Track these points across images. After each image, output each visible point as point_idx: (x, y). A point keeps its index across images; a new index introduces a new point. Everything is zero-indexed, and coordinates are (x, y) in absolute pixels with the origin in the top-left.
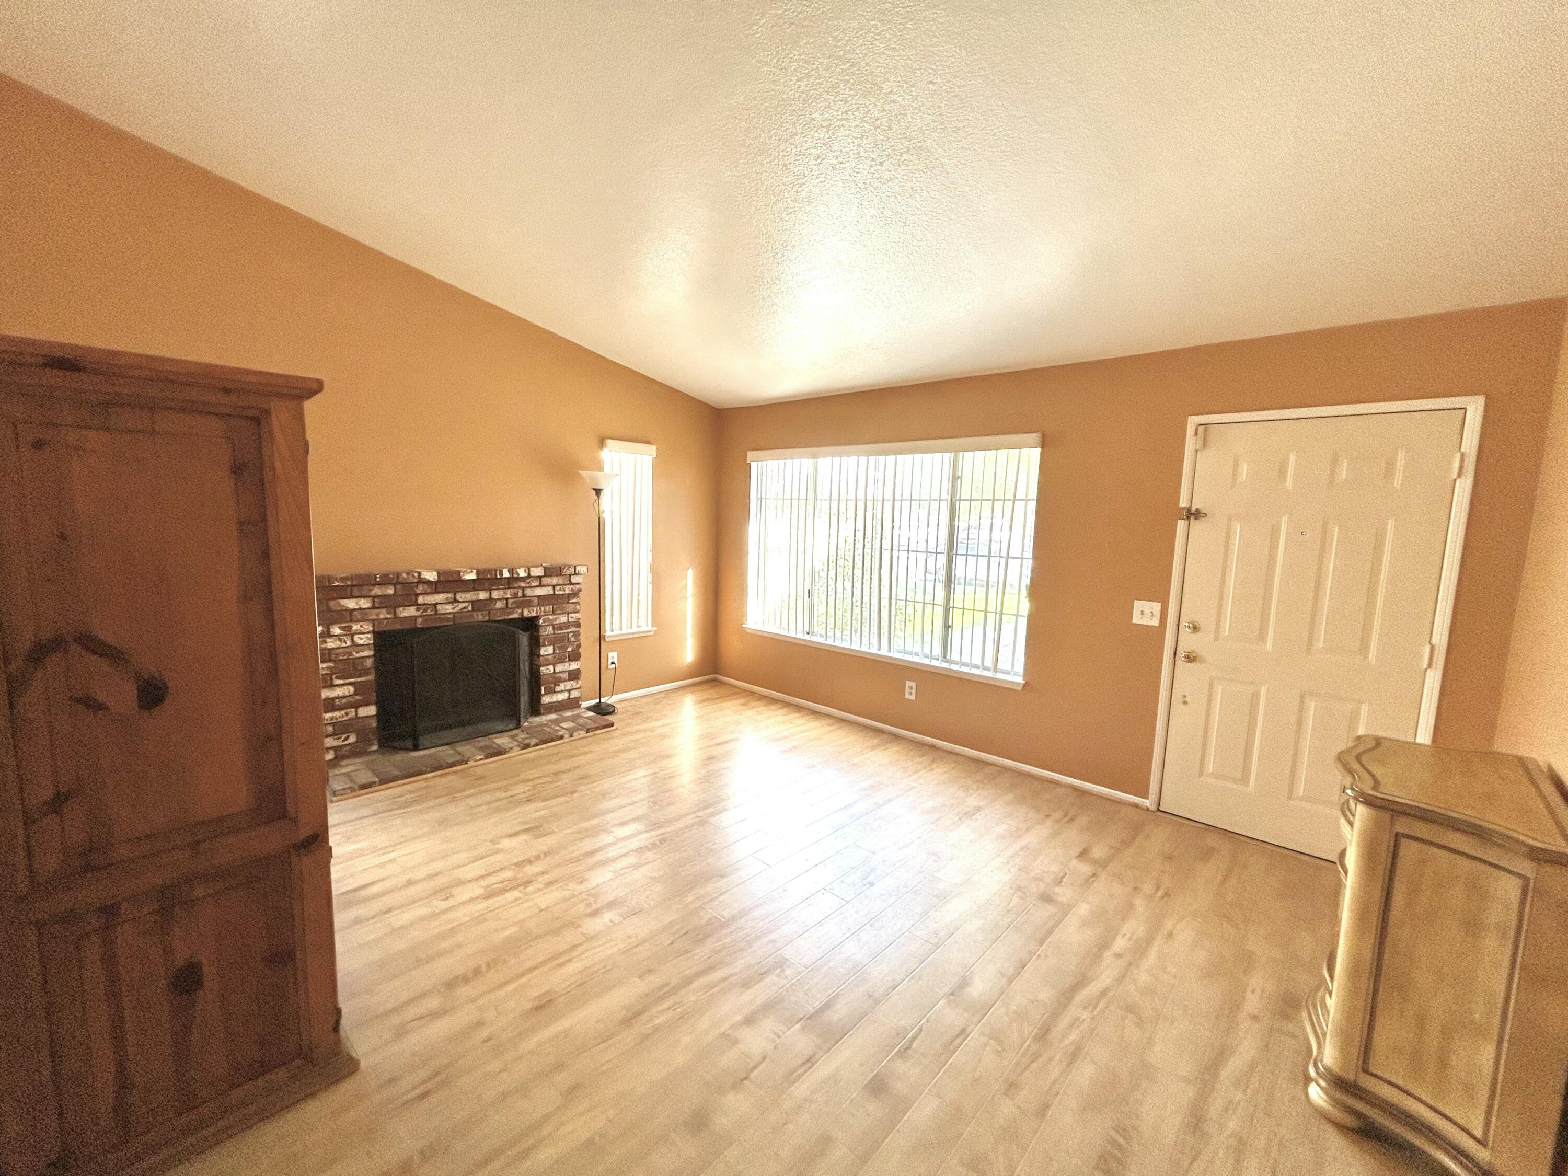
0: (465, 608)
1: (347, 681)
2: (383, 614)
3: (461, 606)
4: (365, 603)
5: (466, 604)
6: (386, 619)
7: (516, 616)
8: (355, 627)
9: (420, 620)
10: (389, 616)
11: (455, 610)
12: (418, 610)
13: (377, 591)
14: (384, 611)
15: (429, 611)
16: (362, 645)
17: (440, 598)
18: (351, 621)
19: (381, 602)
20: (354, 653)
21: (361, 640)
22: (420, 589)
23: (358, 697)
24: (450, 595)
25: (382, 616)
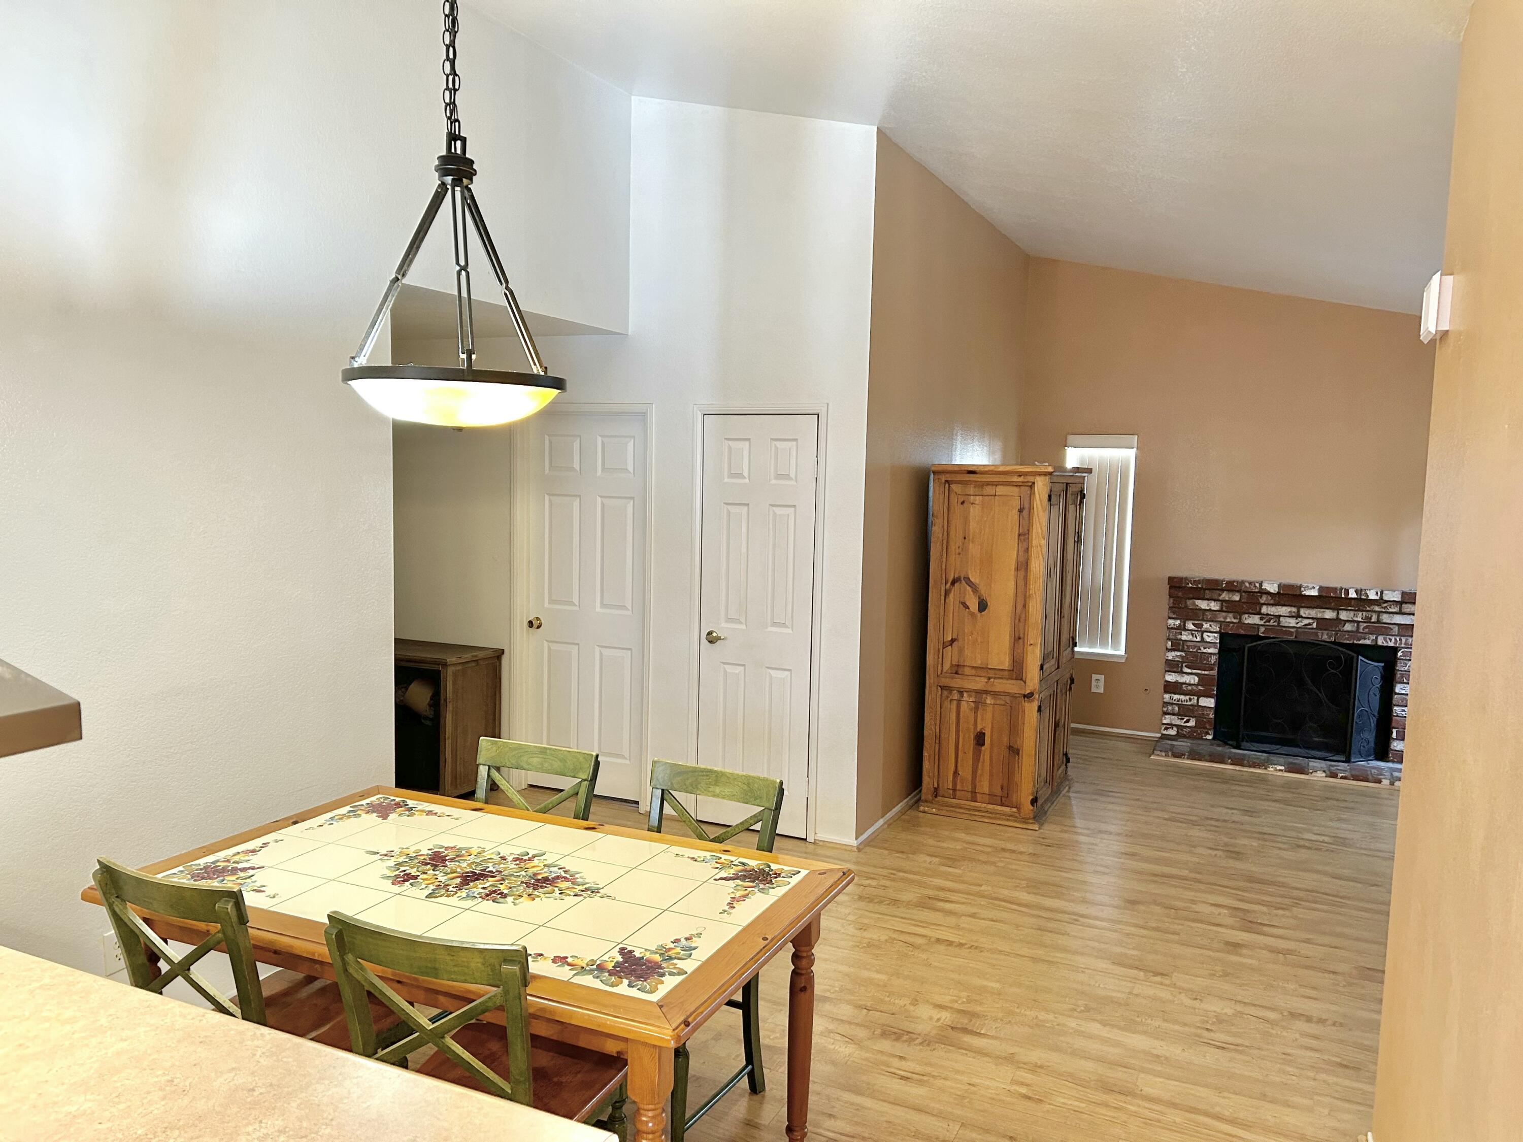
0: (1310, 624)
1: (1194, 671)
2: (1230, 618)
3: (1306, 621)
4: (1214, 606)
5: (1311, 621)
6: (1232, 623)
7: (1368, 642)
8: (1206, 626)
9: (1262, 629)
10: (1235, 621)
11: (1298, 625)
12: (1261, 619)
13: (1225, 596)
14: (1231, 615)
15: (1272, 621)
16: (1209, 642)
17: (1283, 610)
18: (1203, 620)
19: (1227, 607)
20: (1202, 648)
21: (1209, 637)
22: (1263, 599)
23: (1200, 688)
24: (1294, 610)
25: (1228, 620)
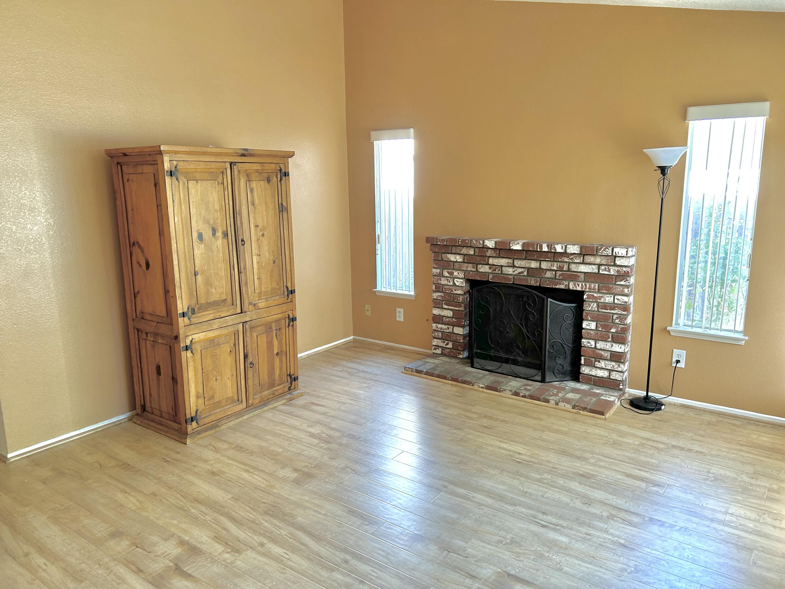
0: (522, 272)
1: (450, 307)
2: (470, 268)
3: (520, 270)
4: (459, 258)
5: (523, 270)
6: (472, 271)
8: (456, 273)
9: (491, 276)
10: (473, 270)
11: (515, 273)
12: (490, 268)
13: (464, 251)
14: (470, 265)
15: (497, 270)
16: (458, 286)
17: (503, 262)
18: (454, 269)
19: (467, 260)
20: (454, 291)
21: (458, 282)
22: (489, 253)
23: (454, 320)
24: (510, 261)
25: (469, 269)
